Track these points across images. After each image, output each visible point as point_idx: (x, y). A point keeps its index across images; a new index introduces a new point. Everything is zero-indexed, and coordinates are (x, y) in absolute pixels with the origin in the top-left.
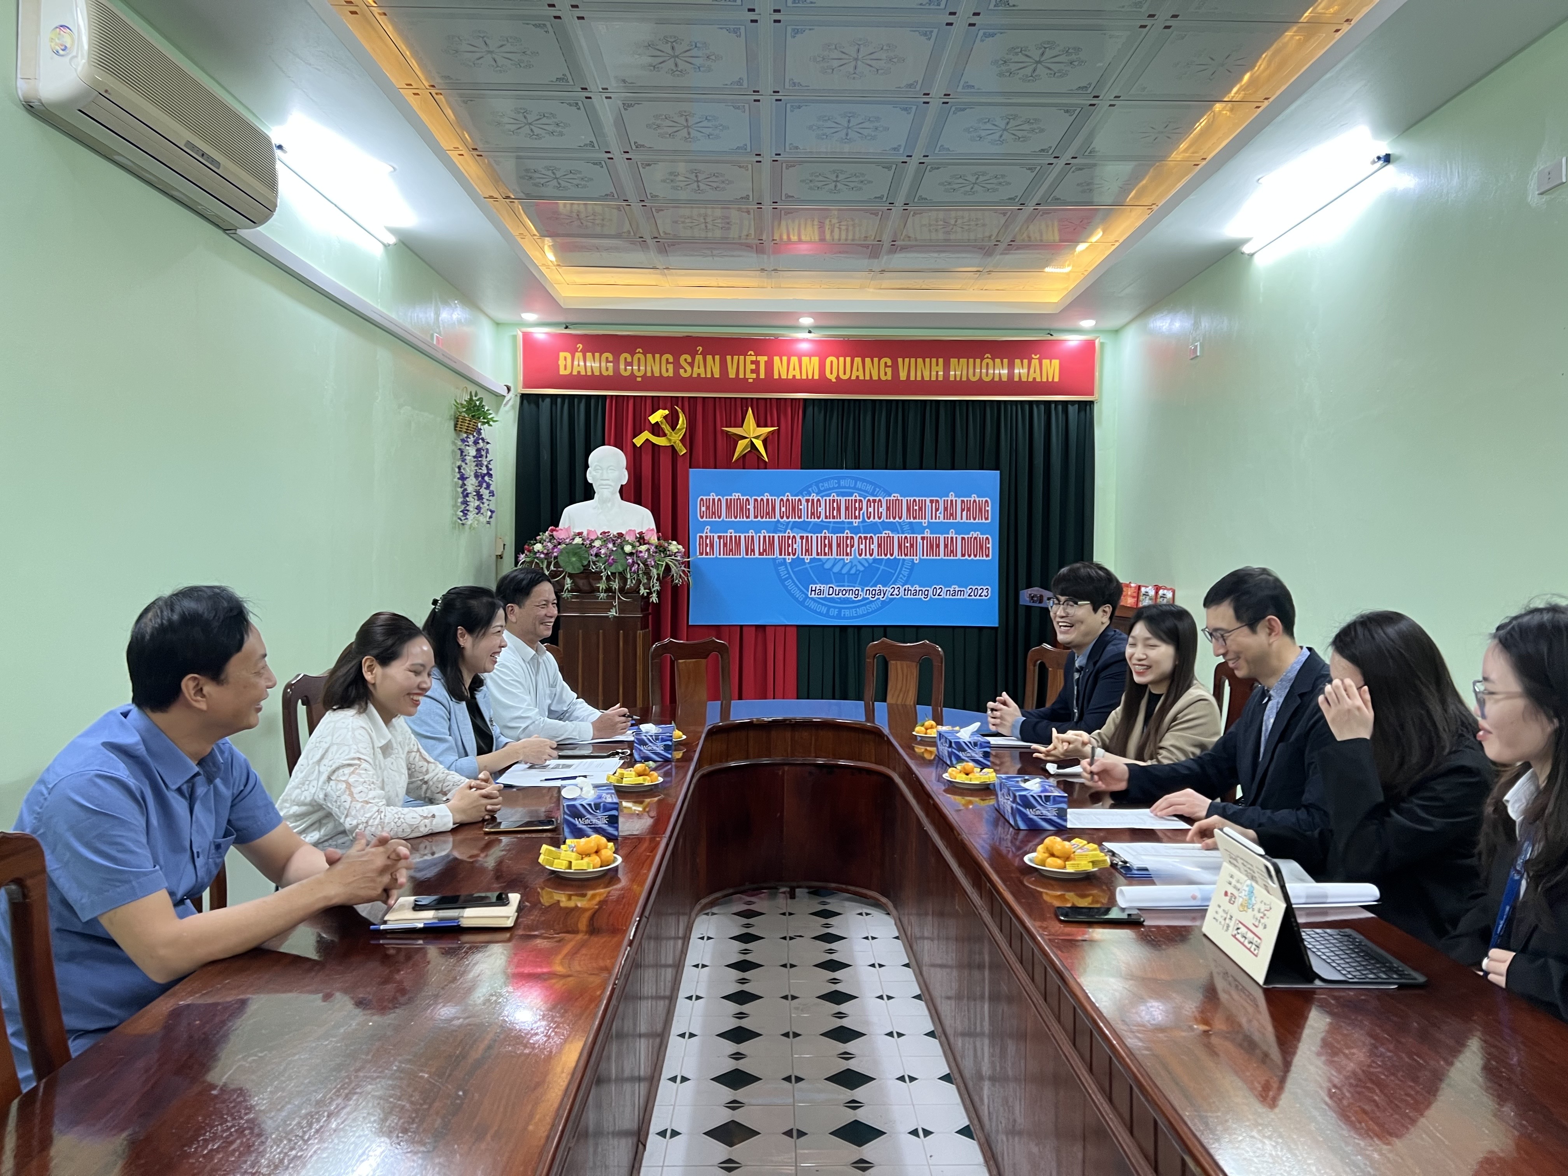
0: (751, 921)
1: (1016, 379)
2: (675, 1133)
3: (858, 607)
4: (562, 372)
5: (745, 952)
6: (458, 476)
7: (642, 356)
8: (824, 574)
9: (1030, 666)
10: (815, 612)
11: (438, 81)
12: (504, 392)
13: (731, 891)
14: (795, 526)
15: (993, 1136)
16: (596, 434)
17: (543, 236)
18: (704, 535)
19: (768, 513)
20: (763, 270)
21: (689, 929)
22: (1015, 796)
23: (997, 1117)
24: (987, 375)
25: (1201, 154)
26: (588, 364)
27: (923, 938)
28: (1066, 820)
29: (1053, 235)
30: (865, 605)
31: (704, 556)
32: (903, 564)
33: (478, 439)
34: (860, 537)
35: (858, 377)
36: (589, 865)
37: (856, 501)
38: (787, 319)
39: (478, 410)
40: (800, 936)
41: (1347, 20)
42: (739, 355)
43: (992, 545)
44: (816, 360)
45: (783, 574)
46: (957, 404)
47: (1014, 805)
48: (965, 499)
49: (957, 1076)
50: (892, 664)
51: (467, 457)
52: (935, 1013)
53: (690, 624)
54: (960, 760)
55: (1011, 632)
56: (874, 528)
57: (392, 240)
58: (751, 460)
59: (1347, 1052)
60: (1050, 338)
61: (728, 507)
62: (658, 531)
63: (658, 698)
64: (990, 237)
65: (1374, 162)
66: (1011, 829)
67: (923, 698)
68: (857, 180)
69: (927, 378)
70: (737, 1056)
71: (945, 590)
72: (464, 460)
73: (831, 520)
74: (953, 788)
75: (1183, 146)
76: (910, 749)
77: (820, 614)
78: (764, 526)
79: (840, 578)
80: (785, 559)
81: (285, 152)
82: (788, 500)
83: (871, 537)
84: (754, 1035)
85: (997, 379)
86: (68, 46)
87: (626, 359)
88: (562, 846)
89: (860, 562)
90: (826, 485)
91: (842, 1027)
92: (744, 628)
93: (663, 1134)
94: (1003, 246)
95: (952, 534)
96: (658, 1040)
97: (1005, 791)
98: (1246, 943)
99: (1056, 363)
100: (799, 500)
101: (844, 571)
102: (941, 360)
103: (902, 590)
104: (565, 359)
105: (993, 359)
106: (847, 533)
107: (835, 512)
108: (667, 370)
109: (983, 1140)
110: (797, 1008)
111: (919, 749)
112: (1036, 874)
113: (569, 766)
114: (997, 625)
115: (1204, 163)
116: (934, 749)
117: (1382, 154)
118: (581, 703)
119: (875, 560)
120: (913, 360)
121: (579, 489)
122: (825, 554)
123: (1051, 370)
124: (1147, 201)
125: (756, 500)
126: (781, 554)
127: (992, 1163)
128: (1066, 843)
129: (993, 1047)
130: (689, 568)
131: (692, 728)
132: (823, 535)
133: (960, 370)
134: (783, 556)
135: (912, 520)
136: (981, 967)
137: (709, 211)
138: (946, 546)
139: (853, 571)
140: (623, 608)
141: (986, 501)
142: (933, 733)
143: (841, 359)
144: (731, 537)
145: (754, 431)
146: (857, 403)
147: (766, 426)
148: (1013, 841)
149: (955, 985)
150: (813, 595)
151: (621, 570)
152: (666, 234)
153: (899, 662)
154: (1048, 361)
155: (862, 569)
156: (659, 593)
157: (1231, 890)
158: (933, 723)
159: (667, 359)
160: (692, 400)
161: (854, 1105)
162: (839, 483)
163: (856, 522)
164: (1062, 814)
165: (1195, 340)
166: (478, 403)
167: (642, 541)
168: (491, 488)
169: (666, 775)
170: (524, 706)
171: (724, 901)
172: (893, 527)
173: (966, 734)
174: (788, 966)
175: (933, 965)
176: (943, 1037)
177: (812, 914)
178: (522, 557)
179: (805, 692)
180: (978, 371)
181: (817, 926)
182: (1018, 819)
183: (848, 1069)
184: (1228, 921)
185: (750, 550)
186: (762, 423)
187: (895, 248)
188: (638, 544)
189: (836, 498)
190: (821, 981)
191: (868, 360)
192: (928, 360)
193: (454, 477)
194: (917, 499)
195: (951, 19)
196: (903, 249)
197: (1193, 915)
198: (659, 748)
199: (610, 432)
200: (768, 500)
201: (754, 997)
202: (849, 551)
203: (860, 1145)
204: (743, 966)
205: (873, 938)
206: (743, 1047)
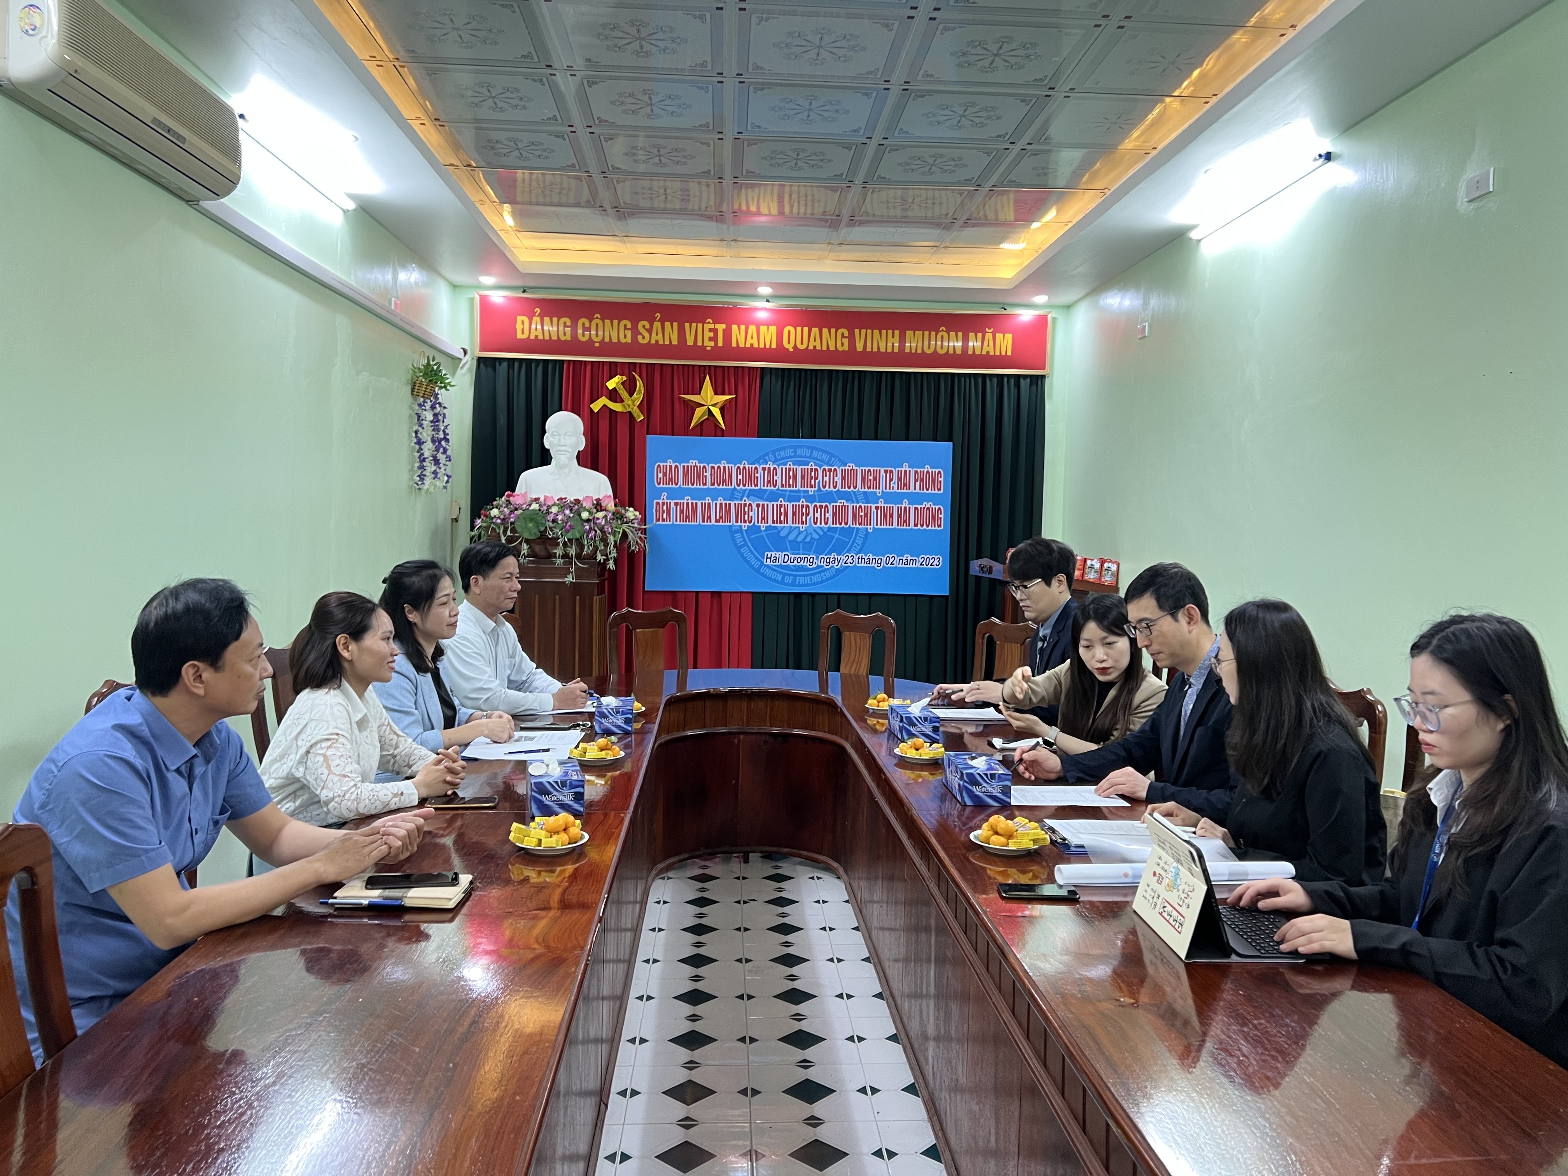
0: (706, 885)
1: (970, 352)
2: (634, 1093)
3: (813, 574)
4: (520, 336)
5: (701, 916)
6: (415, 440)
7: (600, 322)
8: (779, 542)
9: (978, 639)
10: (770, 579)
11: (402, 54)
12: (460, 355)
13: (686, 856)
14: (751, 493)
15: (937, 1093)
16: (553, 398)
17: (502, 202)
18: (661, 502)
19: (724, 481)
20: (722, 240)
21: (646, 893)
22: (962, 773)
23: (941, 1077)
24: (942, 348)
25: (1152, 144)
26: (546, 328)
27: (872, 902)
28: (1010, 797)
29: (1010, 214)
30: (820, 573)
31: (660, 522)
32: (857, 533)
33: (435, 404)
34: (815, 506)
35: (815, 347)
36: (557, 843)
37: (811, 470)
38: (747, 289)
39: (436, 375)
40: (754, 900)
41: (1292, 26)
42: (697, 323)
43: (944, 516)
44: (773, 329)
45: (739, 540)
46: (912, 376)
47: (961, 783)
48: (919, 470)
49: (903, 1036)
50: (846, 635)
51: (424, 422)
52: (883, 976)
53: (646, 589)
54: (911, 735)
55: (961, 601)
56: (829, 497)
57: (351, 206)
58: (709, 427)
59: (1256, 1022)
60: (1003, 312)
61: (685, 474)
62: (615, 498)
63: (615, 664)
64: (947, 215)
65: (1315, 160)
66: (958, 805)
67: (876, 668)
68: (817, 158)
69: (883, 350)
70: (694, 1018)
71: (897, 559)
72: (421, 425)
73: (787, 488)
74: (904, 763)
75: (1136, 134)
76: (861, 719)
77: (774, 581)
78: (721, 493)
79: (795, 546)
80: (741, 526)
81: (246, 121)
82: (744, 468)
83: (826, 506)
84: (709, 997)
85: (951, 352)
86: (38, 26)
87: (584, 324)
88: (531, 824)
89: (815, 531)
90: (782, 454)
91: (794, 989)
92: (700, 595)
93: (623, 1093)
94: (960, 223)
95: (905, 504)
96: (618, 1002)
97: (953, 768)
98: (1171, 921)
99: (1009, 337)
100: (756, 468)
101: (799, 539)
102: (897, 332)
103: (856, 558)
104: (523, 322)
105: (948, 332)
106: (803, 502)
107: (791, 481)
108: (625, 337)
109: (927, 1096)
110: (750, 971)
111: (872, 721)
112: (980, 850)
113: (532, 739)
114: (948, 594)
115: (1155, 152)
116: (885, 722)
117: (1323, 153)
118: (540, 673)
119: (830, 529)
120: (869, 331)
121: (536, 455)
122: (781, 522)
123: (1004, 344)
124: (1099, 185)
125: (713, 468)
126: (737, 522)
127: (935, 1118)
128: (1010, 822)
129: (939, 1011)
130: (645, 534)
131: (650, 699)
132: (779, 503)
133: (914, 342)
134: (739, 524)
135: (866, 489)
136: (927, 930)
137: (668, 184)
138: (899, 516)
139: (808, 540)
140: (579, 573)
141: (939, 472)
142: (885, 706)
143: (799, 329)
144: (688, 504)
145: (711, 399)
146: (814, 373)
147: (723, 394)
148: (960, 816)
149: (903, 950)
150: (768, 563)
151: (578, 536)
152: (625, 203)
153: (852, 633)
154: (1001, 335)
155: (817, 537)
156: (616, 560)
157: (1159, 871)
158: (885, 696)
159: (625, 326)
160: (649, 366)
161: (805, 1064)
162: (795, 452)
163: (811, 491)
164: (1006, 792)
165: (1143, 321)
166: (435, 367)
167: (599, 508)
168: (448, 453)
169: (626, 747)
170: (485, 677)
171: (680, 865)
172: (847, 497)
173: (916, 709)
174: (742, 929)
175: (882, 929)
176: (890, 998)
177: (765, 878)
178: (478, 522)
179: (759, 662)
180: (933, 343)
181: (770, 890)
182: (965, 795)
183: (800, 1030)
184: (1155, 899)
185: (706, 517)
186: (720, 390)
187: (852, 222)
188: (595, 510)
189: (792, 467)
190: (774, 944)
191: (825, 331)
192: (884, 332)
193: (411, 442)
194: (872, 469)
195: (912, 13)
196: (862, 223)
197: (1125, 892)
198: (620, 721)
199: (568, 397)
200: (724, 467)
201: (709, 960)
202: (804, 519)
203: (811, 1104)
204: (698, 930)
205: (824, 902)
206: (700, 1009)
